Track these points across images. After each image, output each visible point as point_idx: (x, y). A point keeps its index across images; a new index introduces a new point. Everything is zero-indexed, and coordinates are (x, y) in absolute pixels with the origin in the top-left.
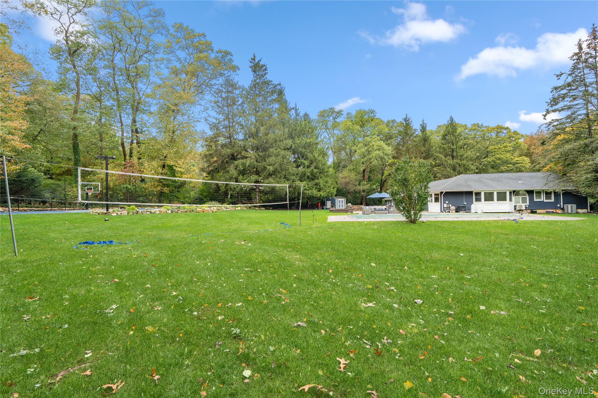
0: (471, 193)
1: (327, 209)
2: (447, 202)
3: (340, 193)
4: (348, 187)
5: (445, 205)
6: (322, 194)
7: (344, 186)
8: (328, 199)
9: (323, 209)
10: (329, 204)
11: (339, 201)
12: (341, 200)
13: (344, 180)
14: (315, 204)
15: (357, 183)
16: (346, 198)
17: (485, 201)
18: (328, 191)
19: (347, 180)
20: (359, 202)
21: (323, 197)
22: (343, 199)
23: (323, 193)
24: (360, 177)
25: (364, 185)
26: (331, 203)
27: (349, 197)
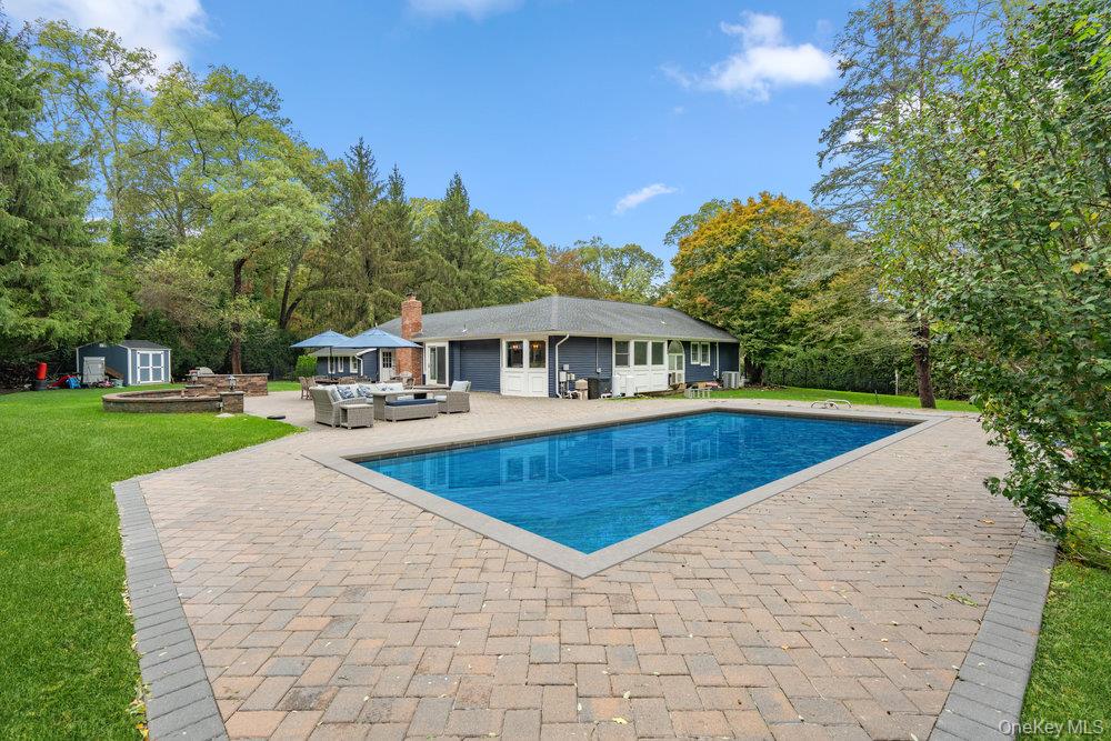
0: (608, 341)
1: (84, 386)
2: (566, 367)
3: (146, 329)
4: (179, 313)
5: (563, 377)
6: (58, 324)
7: (160, 306)
8: (90, 349)
9: (64, 385)
10: (95, 368)
11: (145, 359)
12: (151, 353)
13: (161, 287)
14: (20, 368)
15: (215, 300)
16: (169, 345)
17: (636, 364)
18: (91, 315)
19: (176, 288)
20: (220, 360)
21: (60, 340)
22: (160, 352)
23: (66, 325)
24: (221, 282)
25: (240, 308)
26: (107, 364)
27: (184, 343)
